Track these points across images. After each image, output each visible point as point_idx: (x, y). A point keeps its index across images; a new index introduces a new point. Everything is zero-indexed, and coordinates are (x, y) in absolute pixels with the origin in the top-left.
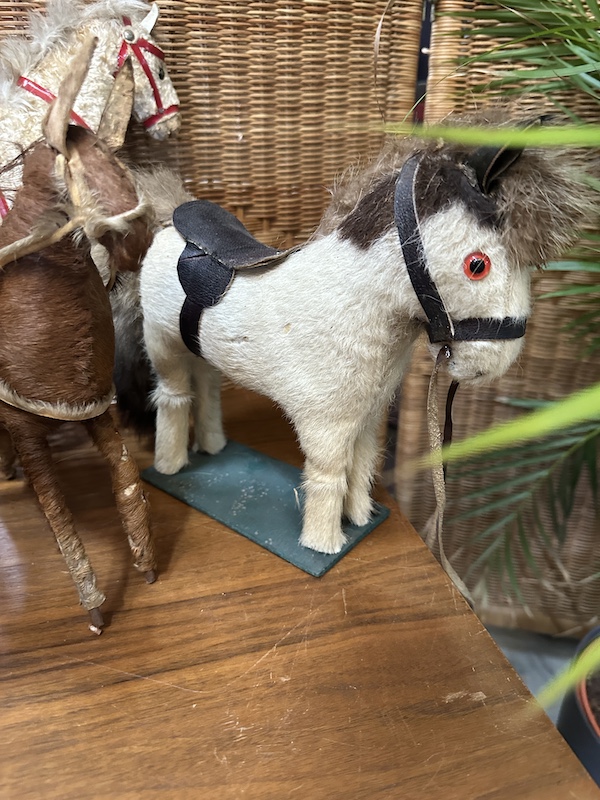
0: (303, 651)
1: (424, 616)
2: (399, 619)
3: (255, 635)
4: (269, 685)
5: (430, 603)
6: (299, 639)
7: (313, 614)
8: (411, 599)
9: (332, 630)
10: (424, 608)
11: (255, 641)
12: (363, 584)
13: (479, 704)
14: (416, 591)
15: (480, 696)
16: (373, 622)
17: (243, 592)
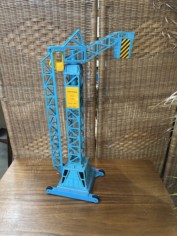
0: (152, 205)
1: (168, 204)
2: (165, 204)
3: (146, 201)
4: (149, 208)
5: (169, 202)
6: (152, 203)
7: (153, 200)
8: (166, 201)
9: (156, 203)
10: (168, 203)
11: (147, 202)
12: (160, 198)
13: (174, 215)
14: (167, 200)
15: (174, 214)
16: (161, 203)
17: (144, 196)
